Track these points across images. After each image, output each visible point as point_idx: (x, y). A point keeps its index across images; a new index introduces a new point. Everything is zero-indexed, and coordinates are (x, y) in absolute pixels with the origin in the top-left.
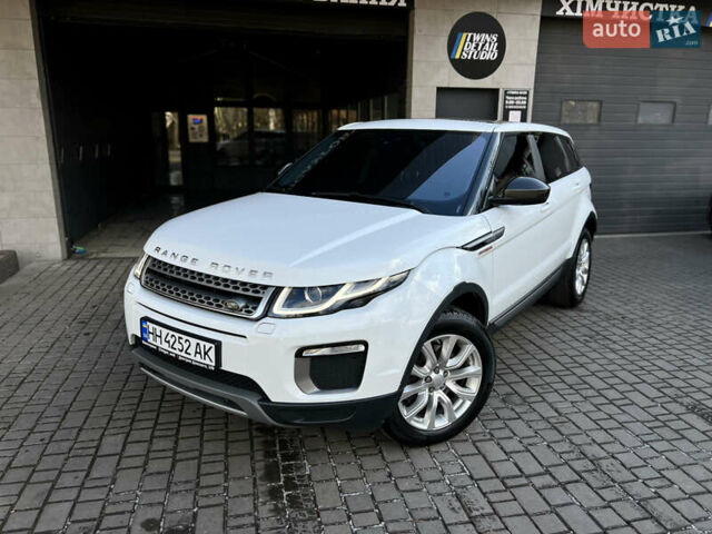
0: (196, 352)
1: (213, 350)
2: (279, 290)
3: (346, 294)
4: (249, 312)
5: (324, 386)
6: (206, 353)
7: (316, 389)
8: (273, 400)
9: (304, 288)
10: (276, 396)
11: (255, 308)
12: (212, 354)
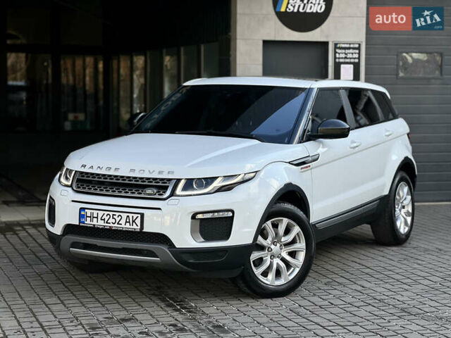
0: (126, 222)
1: (139, 219)
2: (179, 180)
3: (219, 183)
4: (161, 195)
6: (134, 221)
7: (202, 240)
8: (177, 247)
9: (193, 179)
10: (178, 244)
11: (164, 192)
12: (138, 221)
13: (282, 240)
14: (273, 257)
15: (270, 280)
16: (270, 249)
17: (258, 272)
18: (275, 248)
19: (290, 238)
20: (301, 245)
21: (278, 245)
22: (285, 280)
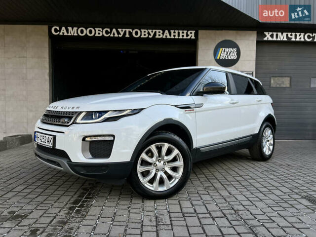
1: (52, 139)
2: (81, 112)
4: (68, 123)
5: (95, 156)
7: (91, 157)
8: (73, 161)
9: (93, 112)
10: (74, 159)
13: (165, 159)
14: (157, 170)
15: (154, 187)
16: (155, 165)
17: (144, 181)
18: (160, 164)
19: (171, 157)
20: (180, 163)
21: (162, 162)
22: (167, 188)
